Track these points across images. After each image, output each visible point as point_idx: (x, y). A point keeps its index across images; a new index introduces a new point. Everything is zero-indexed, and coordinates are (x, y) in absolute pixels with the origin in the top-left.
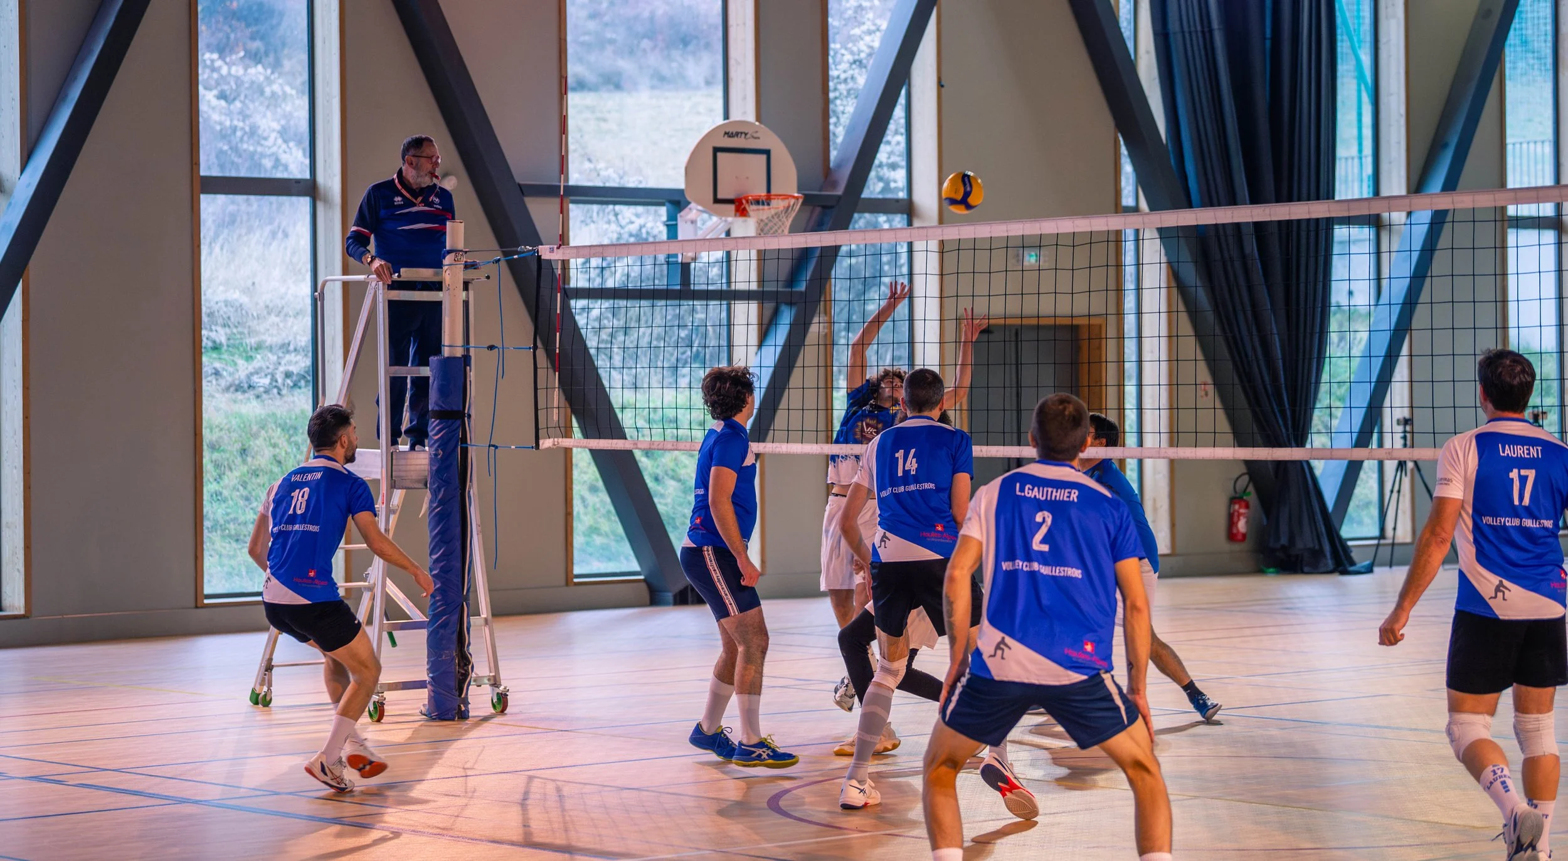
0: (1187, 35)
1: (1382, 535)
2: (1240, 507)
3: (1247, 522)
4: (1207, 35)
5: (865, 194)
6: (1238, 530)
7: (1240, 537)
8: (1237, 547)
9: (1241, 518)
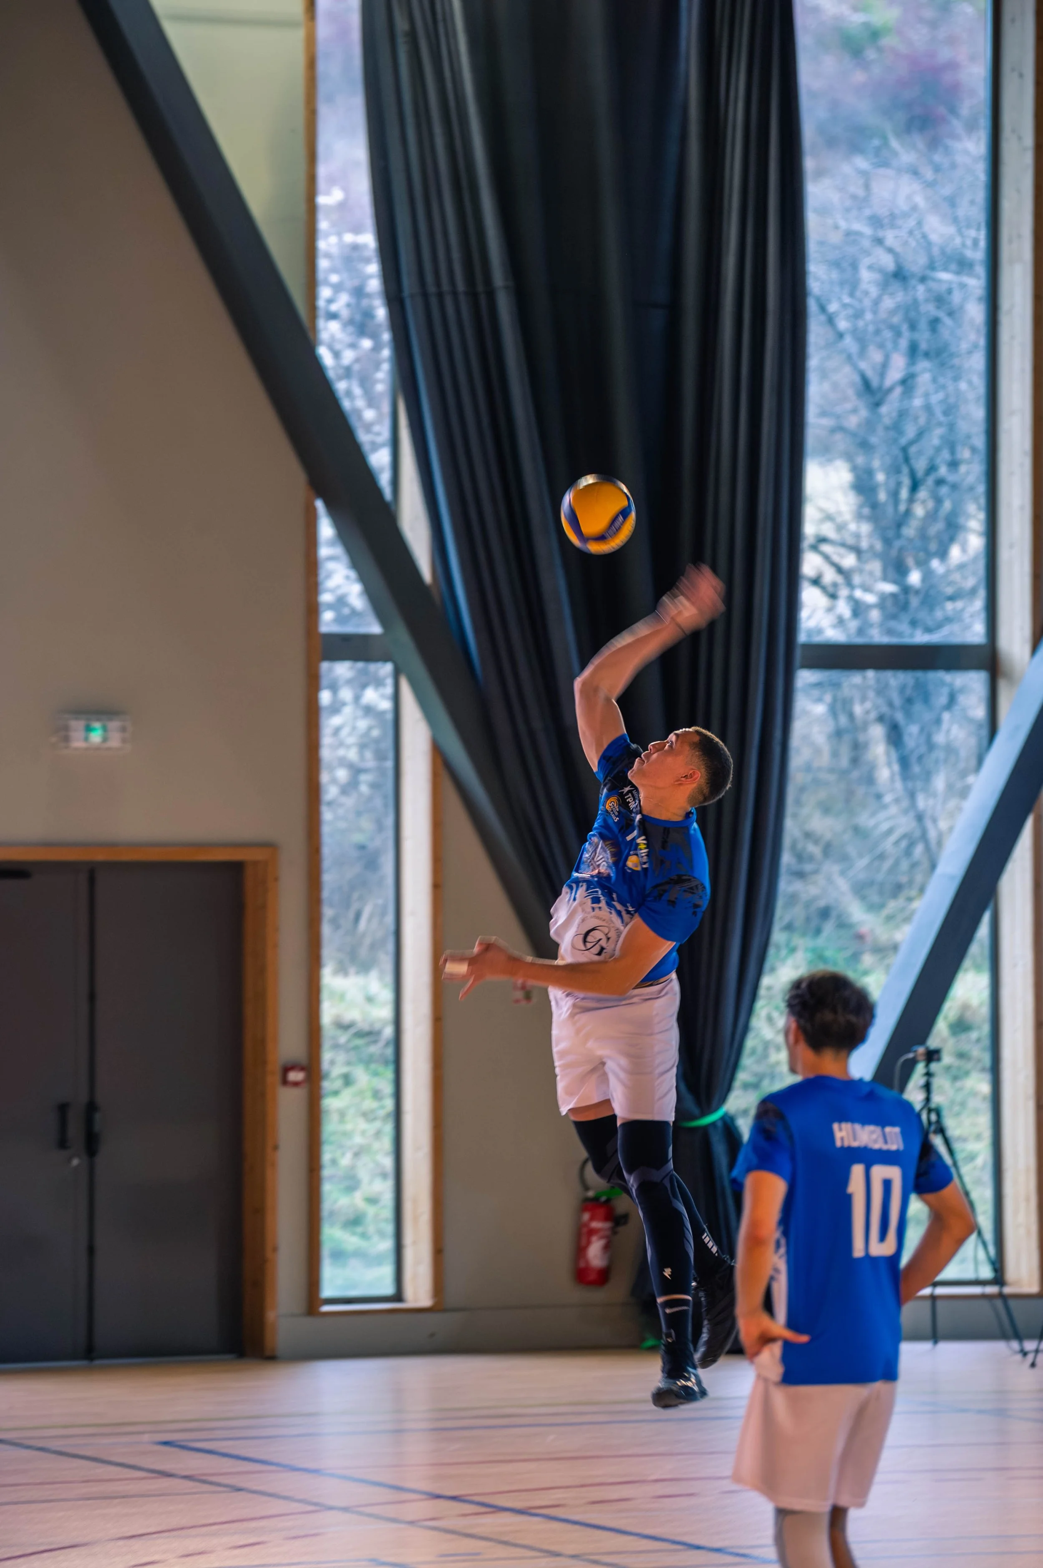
1: (999, 1279)
2: (592, 1219)
3: (607, 1247)
4: (482, 299)
6: (587, 1262)
7: (592, 1276)
8: (599, 1295)
9: (594, 1238)
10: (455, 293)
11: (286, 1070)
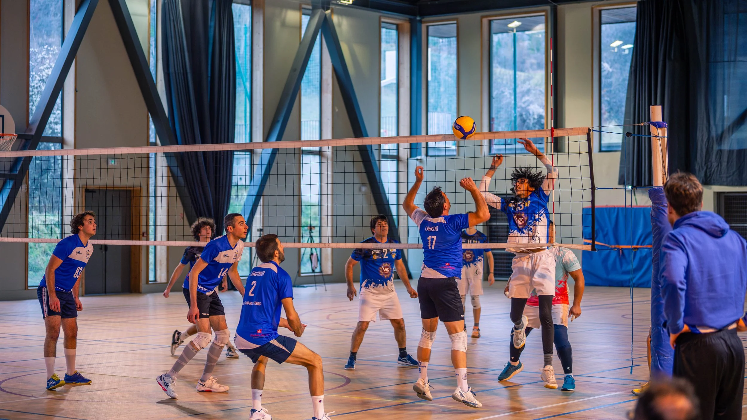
0: (177, 74)
4: (185, 75)
5: (44, 134)
10: (181, 73)
11: (143, 233)
